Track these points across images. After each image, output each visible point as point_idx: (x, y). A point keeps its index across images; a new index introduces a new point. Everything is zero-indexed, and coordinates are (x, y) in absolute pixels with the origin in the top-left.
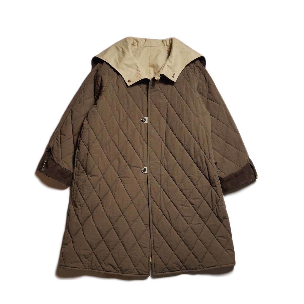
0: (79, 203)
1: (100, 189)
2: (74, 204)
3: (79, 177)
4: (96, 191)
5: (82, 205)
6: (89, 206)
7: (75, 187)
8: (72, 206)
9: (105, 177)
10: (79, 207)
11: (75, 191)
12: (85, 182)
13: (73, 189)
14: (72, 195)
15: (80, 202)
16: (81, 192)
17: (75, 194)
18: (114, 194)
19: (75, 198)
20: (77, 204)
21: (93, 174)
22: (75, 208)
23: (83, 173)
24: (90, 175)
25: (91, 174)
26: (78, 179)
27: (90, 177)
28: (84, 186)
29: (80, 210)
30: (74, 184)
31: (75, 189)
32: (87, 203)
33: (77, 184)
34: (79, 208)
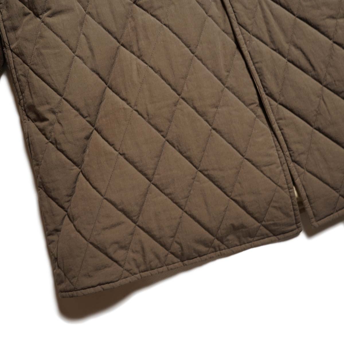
0: (47, 107)
1: (91, 50)
2: (33, 116)
3: (19, 32)
4: (84, 58)
5: (56, 110)
6: (80, 104)
7: (18, 67)
8: (32, 124)
9: (94, 11)
10: (50, 116)
11: (22, 78)
12: (41, 37)
13: (15, 77)
14: (20, 94)
15: (48, 103)
16: (40, 71)
17: (27, 86)
18: (135, 49)
19: (29, 96)
20: (41, 109)
21: (54, 7)
22: (41, 125)
23: (26, 15)
24: (48, 13)
25: (48, 9)
26: (17, 39)
27: (49, 20)
28: (43, 51)
29: (57, 126)
30: (11, 59)
31: (20, 73)
32: (69, 98)
33: (20, 55)
34: (50, 120)
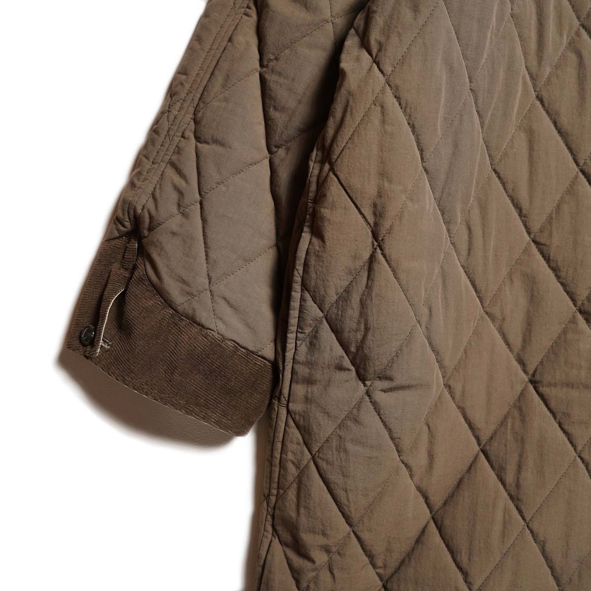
0: (321, 540)
1: (431, 456)
2: (287, 537)
3: (316, 390)
4: (414, 469)
5: (334, 549)
7: (291, 447)
8: (277, 547)
10: (320, 558)
11: (292, 470)
12: (356, 421)
13: (277, 455)
14: (275, 485)
15: (324, 534)
16: (333, 477)
17: (295, 485)
19: (294, 507)
20: (307, 538)
22: (297, 561)
23: (340, 368)
24: (386, 384)
26: (307, 400)
28: (350, 446)
29: (325, 576)
30: (282, 425)
31: (290, 456)
32: (365, 536)
33: (306, 431)
34: (318, 563)
